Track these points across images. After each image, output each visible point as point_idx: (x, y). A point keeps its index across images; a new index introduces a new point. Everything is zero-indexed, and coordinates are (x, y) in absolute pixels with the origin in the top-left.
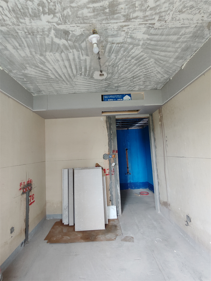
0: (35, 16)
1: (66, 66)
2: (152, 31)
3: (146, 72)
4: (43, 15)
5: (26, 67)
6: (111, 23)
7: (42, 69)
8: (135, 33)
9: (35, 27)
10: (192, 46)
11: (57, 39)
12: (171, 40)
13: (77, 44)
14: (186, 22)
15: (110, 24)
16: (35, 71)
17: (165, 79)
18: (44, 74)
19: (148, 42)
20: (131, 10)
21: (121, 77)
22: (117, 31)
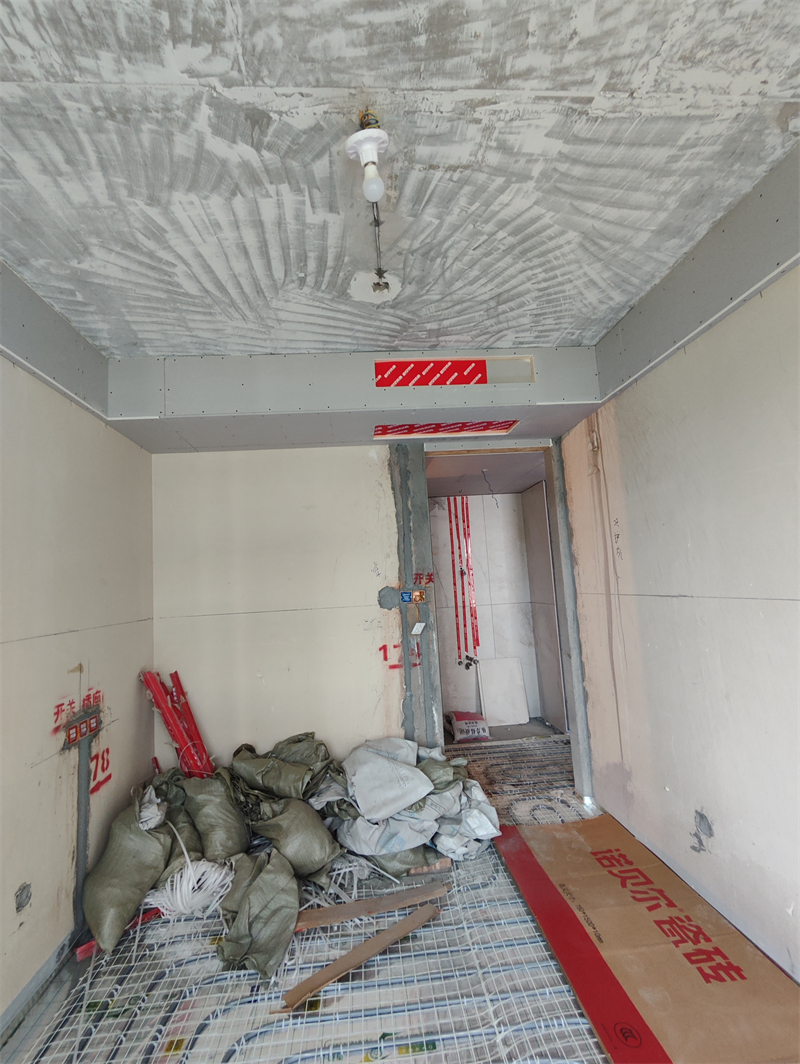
0: (141, 46)
1: (245, 247)
2: (581, 127)
3: (545, 280)
4: (170, 43)
5: (86, 249)
6: (431, 89)
7: (151, 255)
8: (519, 133)
9: (136, 91)
10: (718, 187)
11: (218, 139)
12: (645, 166)
13: (295, 164)
14: (705, 99)
15: (428, 94)
16: (124, 263)
17: (612, 309)
18: (157, 276)
19: (563, 167)
20: (510, 44)
21: (455, 297)
22: (450, 120)
